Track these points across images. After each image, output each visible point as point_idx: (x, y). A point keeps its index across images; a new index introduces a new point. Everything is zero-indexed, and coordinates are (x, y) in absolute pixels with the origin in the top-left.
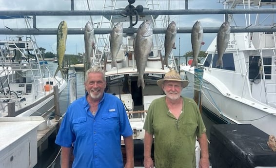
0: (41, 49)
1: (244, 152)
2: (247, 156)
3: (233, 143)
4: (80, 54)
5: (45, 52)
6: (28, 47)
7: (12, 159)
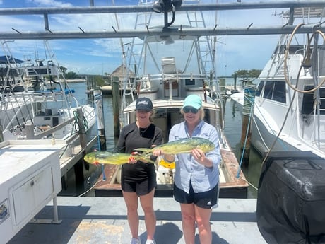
0: (62, 68)
1: (300, 181)
2: (303, 186)
3: (287, 171)
4: (106, 74)
5: (67, 72)
6: (50, 72)
7: (32, 184)
